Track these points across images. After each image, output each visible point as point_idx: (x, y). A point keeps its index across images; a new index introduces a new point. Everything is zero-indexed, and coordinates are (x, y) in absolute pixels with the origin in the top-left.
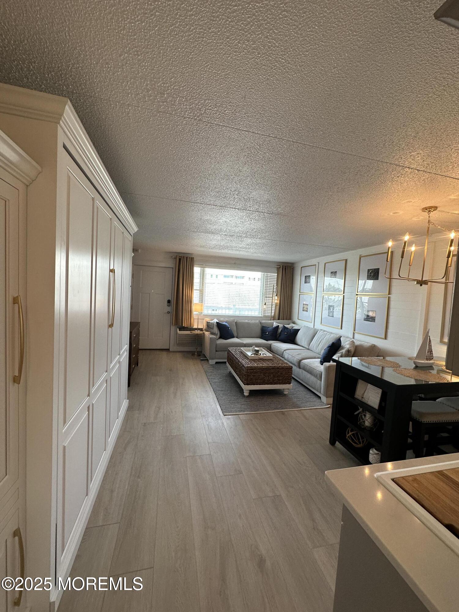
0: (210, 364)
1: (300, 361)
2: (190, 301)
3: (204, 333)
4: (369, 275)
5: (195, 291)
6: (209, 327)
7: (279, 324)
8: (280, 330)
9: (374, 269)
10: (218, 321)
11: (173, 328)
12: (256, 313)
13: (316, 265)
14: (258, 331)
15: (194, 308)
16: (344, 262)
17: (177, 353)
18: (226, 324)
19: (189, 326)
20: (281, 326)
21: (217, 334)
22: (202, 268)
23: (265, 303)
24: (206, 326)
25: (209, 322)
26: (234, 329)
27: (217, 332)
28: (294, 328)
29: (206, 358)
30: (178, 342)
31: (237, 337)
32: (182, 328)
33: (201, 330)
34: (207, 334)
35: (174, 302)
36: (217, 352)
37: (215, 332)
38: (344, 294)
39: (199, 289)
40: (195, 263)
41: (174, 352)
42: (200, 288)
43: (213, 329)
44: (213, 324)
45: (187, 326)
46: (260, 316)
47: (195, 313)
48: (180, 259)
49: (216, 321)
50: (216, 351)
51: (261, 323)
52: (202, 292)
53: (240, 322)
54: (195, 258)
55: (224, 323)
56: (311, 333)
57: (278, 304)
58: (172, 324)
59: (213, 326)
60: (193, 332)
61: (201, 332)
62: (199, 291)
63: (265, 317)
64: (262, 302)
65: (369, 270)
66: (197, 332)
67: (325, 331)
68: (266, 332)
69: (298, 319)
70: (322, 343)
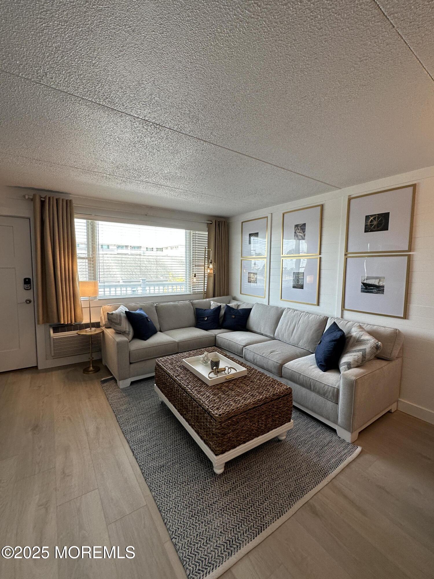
0: (121, 387)
1: (281, 366)
2: (72, 278)
3: (103, 332)
4: (369, 224)
5: (78, 261)
6: (112, 321)
7: (219, 304)
8: (222, 312)
9: (378, 214)
10: (128, 310)
11: (41, 329)
12: (183, 290)
13: (267, 217)
14: (191, 317)
15: (79, 289)
16: (319, 208)
17: (54, 372)
18: (142, 312)
19: (73, 321)
20: (223, 305)
21: (129, 332)
22: (90, 221)
23: (195, 274)
24: (107, 320)
25: (112, 314)
26: (154, 319)
27: (127, 330)
28: (241, 308)
29: (112, 375)
30: (53, 352)
31: (161, 331)
32: (59, 328)
33: (97, 325)
34: (109, 333)
35: (37, 282)
36: (132, 366)
37: (124, 330)
38: (320, 256)
39: (86, 256)
40: (75, 211)
41: (47, 370)
42: (88, 255)
43: (120, 324)
44: (120, 316)
45: (69, 322)
46: (188, 293)
47: (82, 299)
48: (43, 203)
49: (122, 309)
50: (130, 363)
51: (192, 304)
52: (92, 260)
53: (162, 306)
54: (73, 202)
55: (138, 312)
56: (273, 314)
57: (212, 275)
58: (38, 321)
59: (120, 320)
60: (83, 332)
61: (98, 331)
62: (87, 261)
63: (195, 293)
64: (190, 273)
65: (367, 217)
66: (89, 332)
67: (295, 310)
68: (204, 318)
69: (241, 293)
70: (298, 329)
